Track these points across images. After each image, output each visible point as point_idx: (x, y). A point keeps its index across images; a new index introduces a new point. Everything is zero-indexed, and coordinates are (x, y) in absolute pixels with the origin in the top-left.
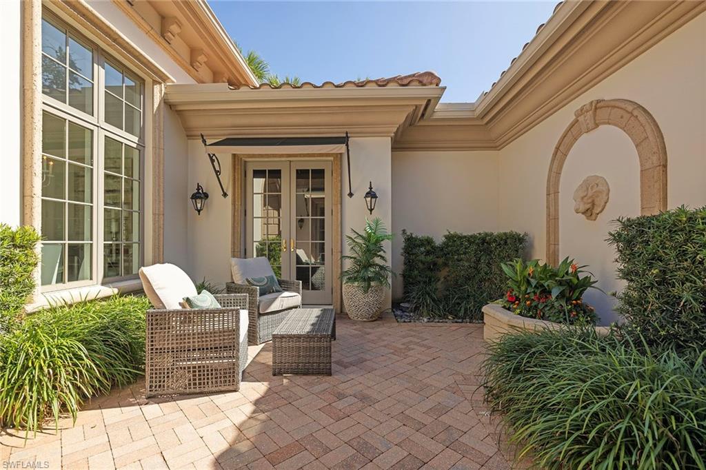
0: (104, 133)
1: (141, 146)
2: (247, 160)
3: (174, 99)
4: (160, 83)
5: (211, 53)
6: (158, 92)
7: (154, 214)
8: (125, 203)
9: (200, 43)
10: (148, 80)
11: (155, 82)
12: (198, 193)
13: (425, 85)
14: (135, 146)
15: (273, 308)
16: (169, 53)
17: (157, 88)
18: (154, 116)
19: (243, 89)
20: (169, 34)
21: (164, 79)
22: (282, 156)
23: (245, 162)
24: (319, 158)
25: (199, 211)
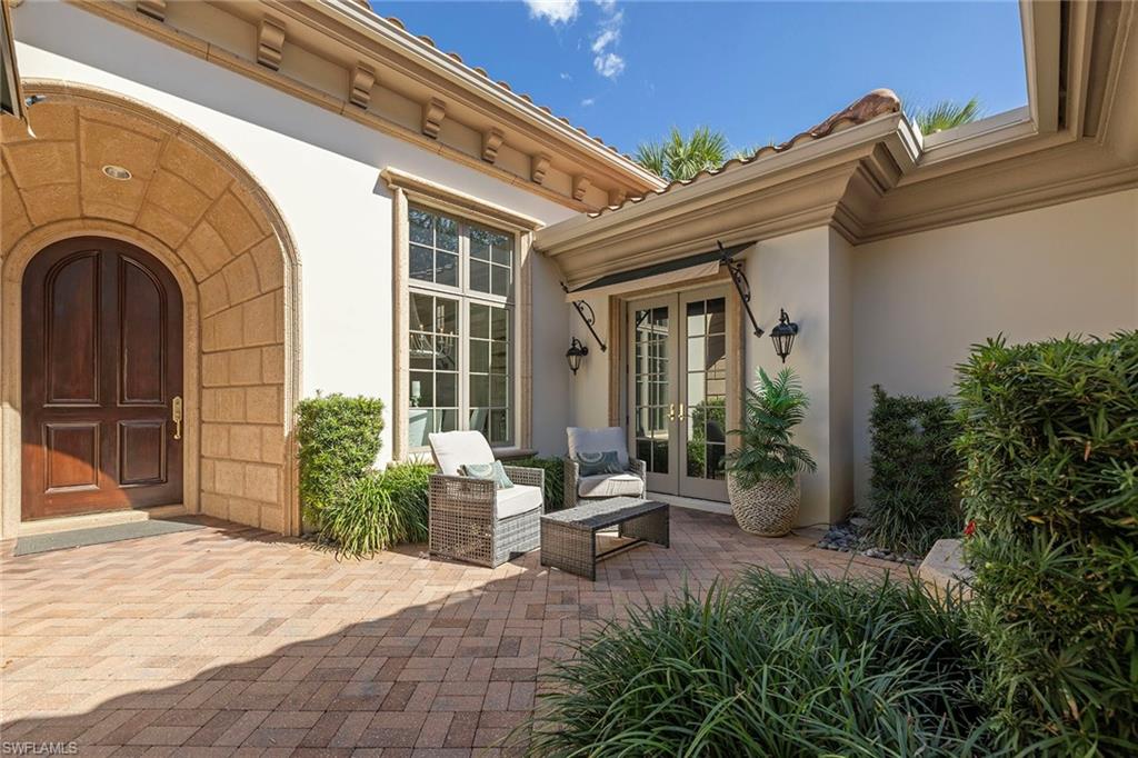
0: (468, 301)
1: (511, 305)
2: (629, 299)
3: (544, 245)
4: (528, 232)
5: (592, 173)
6: (525, 243)
7: (522, 377)
8: (492, 368)
9: (577, 168)
10: (518, 233)
11: (523, 233)
12: (574, 348)
13: (862, 121)
14: (503, 306)
15: (597, 492)
16: (541, 194)
17: (525, 238)
18: (522, 270)
19: (650, 197)
20: (538, 174)
21: (530, 226)
22: (664, 287)
23: (627, 303)
24: (712, 283)
25: (575, 370)
